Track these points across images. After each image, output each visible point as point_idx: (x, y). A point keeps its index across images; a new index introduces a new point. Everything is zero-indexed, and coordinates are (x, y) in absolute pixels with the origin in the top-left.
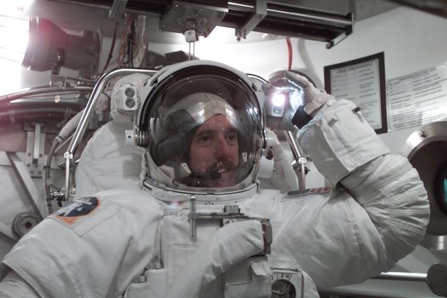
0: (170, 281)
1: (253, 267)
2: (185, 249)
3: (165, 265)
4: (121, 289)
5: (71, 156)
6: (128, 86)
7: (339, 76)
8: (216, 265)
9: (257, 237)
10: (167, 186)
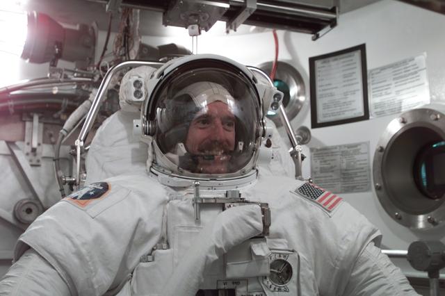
0: (176, 261)
1: (253, 248)
2: (189, 231)
3: (171, 245)
4: (131, 267)
5: (82, 143)
6: (136, 78)
7: (323, 67)
8: (219, 246)
9: (256, 220)
10: (173, 172)
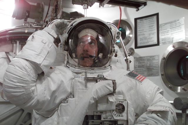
1: (109, 98)
2: (83, 91)
3: (75, 96)
8: (95, 97)
